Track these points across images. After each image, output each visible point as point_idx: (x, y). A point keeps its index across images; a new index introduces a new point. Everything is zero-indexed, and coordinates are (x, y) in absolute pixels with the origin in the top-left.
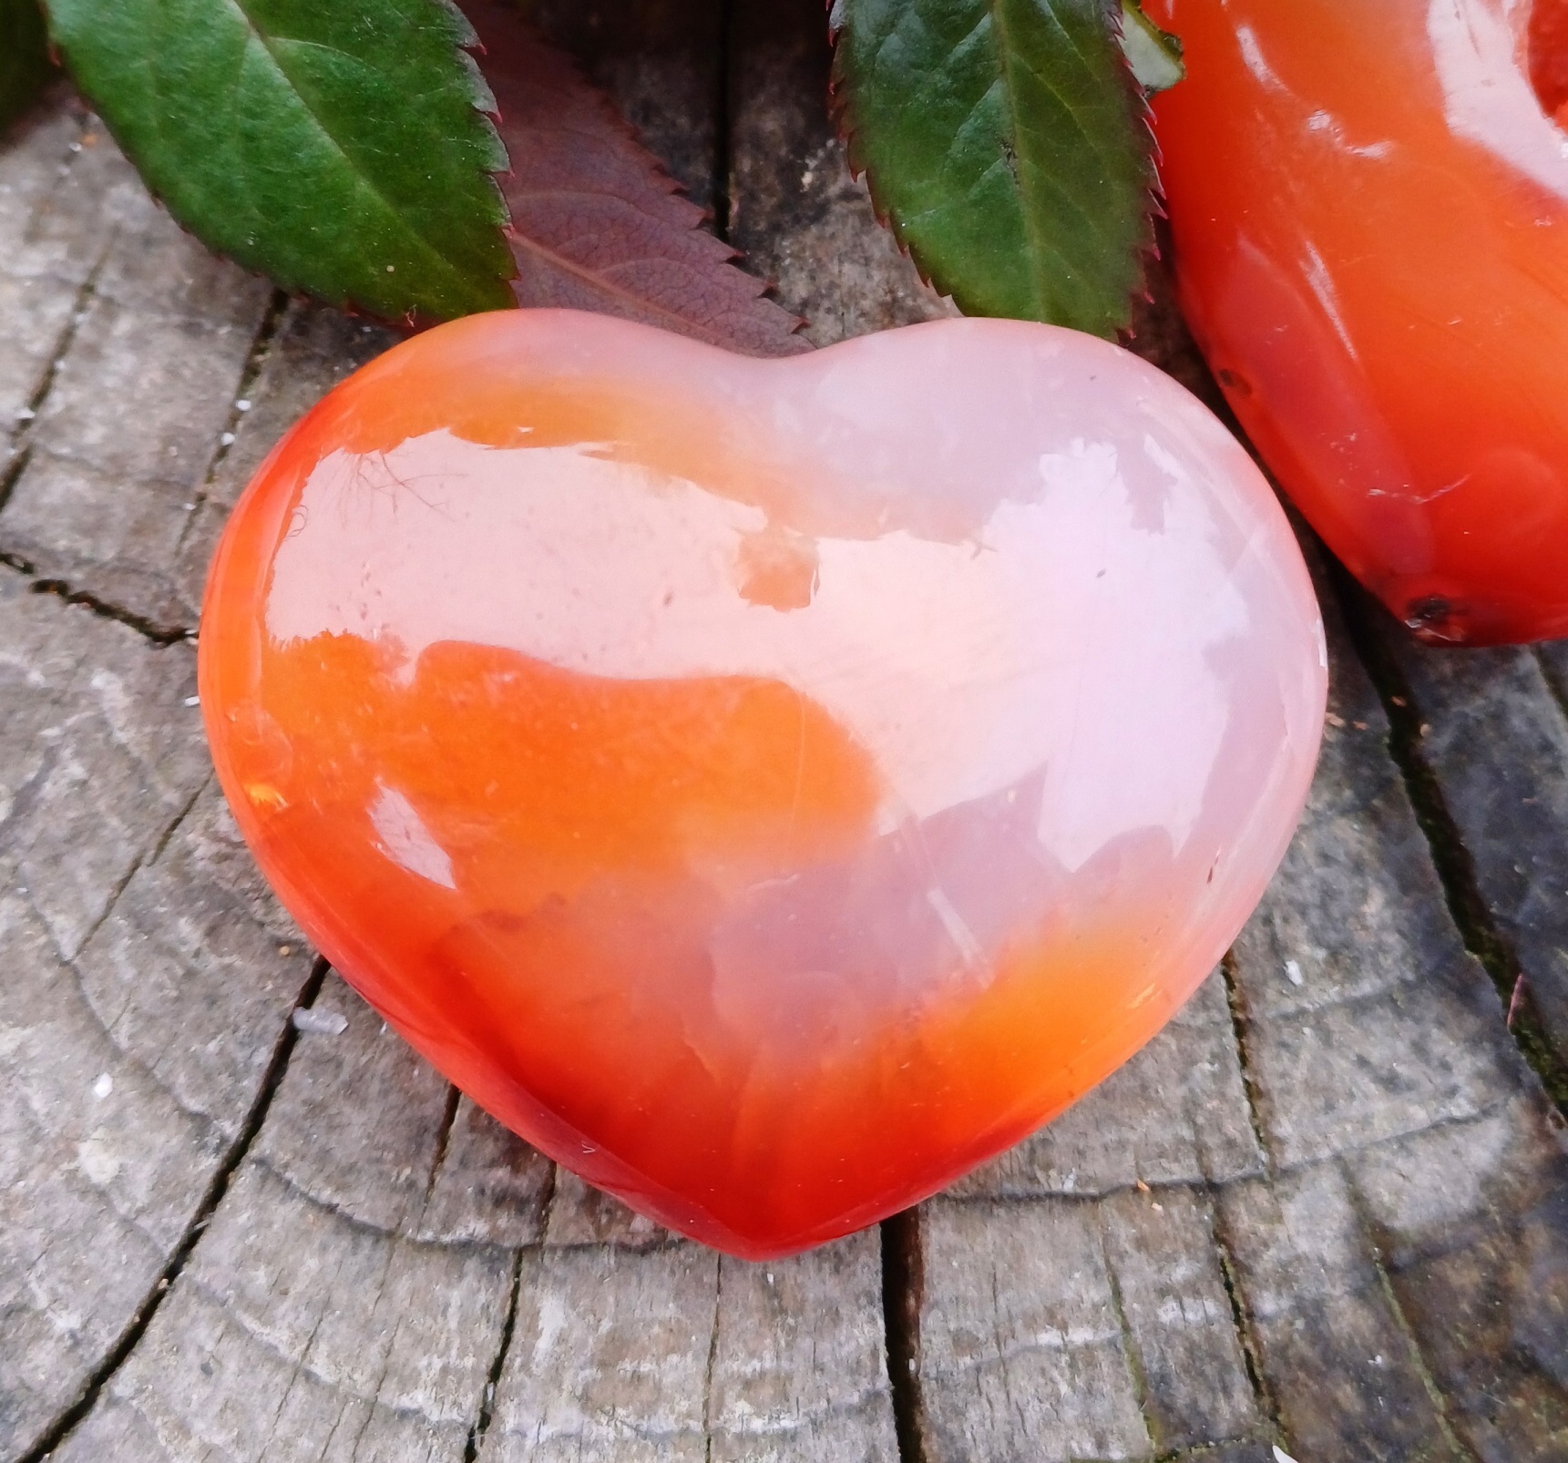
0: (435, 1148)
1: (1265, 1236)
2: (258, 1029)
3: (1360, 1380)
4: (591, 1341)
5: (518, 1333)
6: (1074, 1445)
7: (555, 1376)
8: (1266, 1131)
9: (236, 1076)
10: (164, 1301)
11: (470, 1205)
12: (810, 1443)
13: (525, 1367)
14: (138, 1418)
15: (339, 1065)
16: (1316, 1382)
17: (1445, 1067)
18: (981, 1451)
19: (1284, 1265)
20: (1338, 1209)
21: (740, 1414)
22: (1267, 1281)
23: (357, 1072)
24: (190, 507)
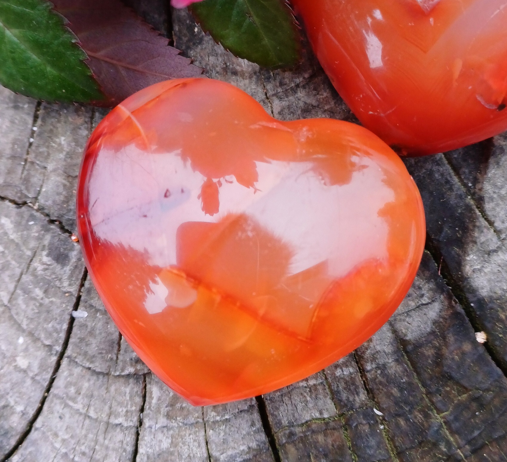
0: (117, 347)
1: (367, 347)
2: (62, 318)
3: (399, 386)
4: (168, 399)
5: (147, 399)
6: (313, 414)
7: (158, 411)
9: (58, 332)
10: (47, 399)
11: (129, 363)
12: (235, 421)
13: (149, 408)
14: (44, 433)
15: (87, 327)
16: (386, 389)
17: (420, 288)
18: (285, 419)
19: (373, 355)
20: (389, 334)
21: (212, 416)
22: (368, 360)
23: (92, 328)
24: (23, 163)
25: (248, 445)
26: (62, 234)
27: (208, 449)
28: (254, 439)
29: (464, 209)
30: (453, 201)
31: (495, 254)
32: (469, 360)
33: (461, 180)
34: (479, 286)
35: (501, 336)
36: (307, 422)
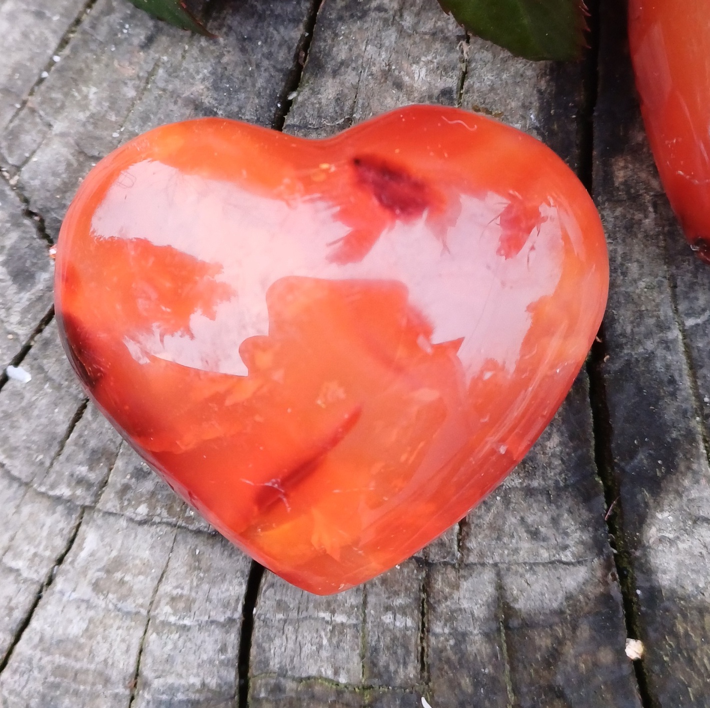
0: (58, 448)
1: (448, 595)
3: (475, 678)
4: (106, 558)
5: (74, 546)
6: (323, 670)
7: (84, 572)
8: (463, 543)
11: (65, 480)
12: (196, 634)
13: (72, 562)
15: (22, 398)
16: (452, 673)
17: (566, 534)
18: (277, 660)
19: (452, 612)
20: (490, 589)
21: (165, 612)
22: (441, 617)
23: (29, 403)
24: (18, 106)
25: (203, 679)
26: (38, 240)
27: (139, 662)
28: (216, 673)
29: (684, 436)
30: (670, 414)
31: (705, 524)
32: (600, 679)
33: (695, 387)
34: (661, 567)
35: (666, 659)
36: (309, 678)
